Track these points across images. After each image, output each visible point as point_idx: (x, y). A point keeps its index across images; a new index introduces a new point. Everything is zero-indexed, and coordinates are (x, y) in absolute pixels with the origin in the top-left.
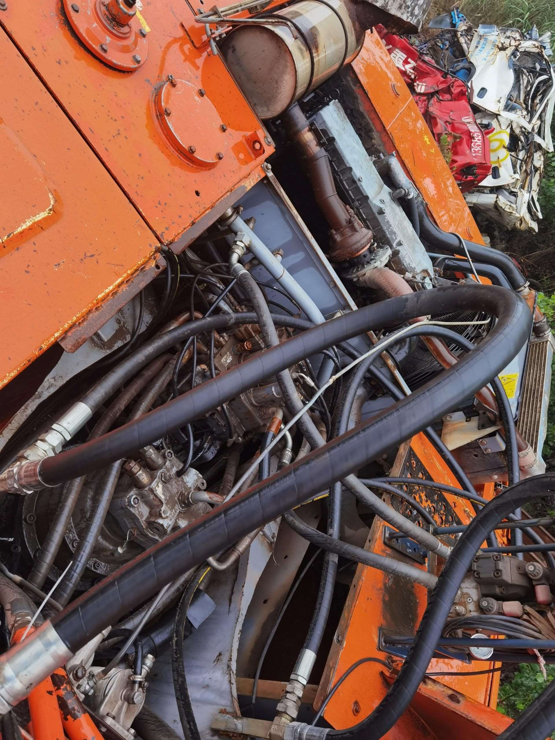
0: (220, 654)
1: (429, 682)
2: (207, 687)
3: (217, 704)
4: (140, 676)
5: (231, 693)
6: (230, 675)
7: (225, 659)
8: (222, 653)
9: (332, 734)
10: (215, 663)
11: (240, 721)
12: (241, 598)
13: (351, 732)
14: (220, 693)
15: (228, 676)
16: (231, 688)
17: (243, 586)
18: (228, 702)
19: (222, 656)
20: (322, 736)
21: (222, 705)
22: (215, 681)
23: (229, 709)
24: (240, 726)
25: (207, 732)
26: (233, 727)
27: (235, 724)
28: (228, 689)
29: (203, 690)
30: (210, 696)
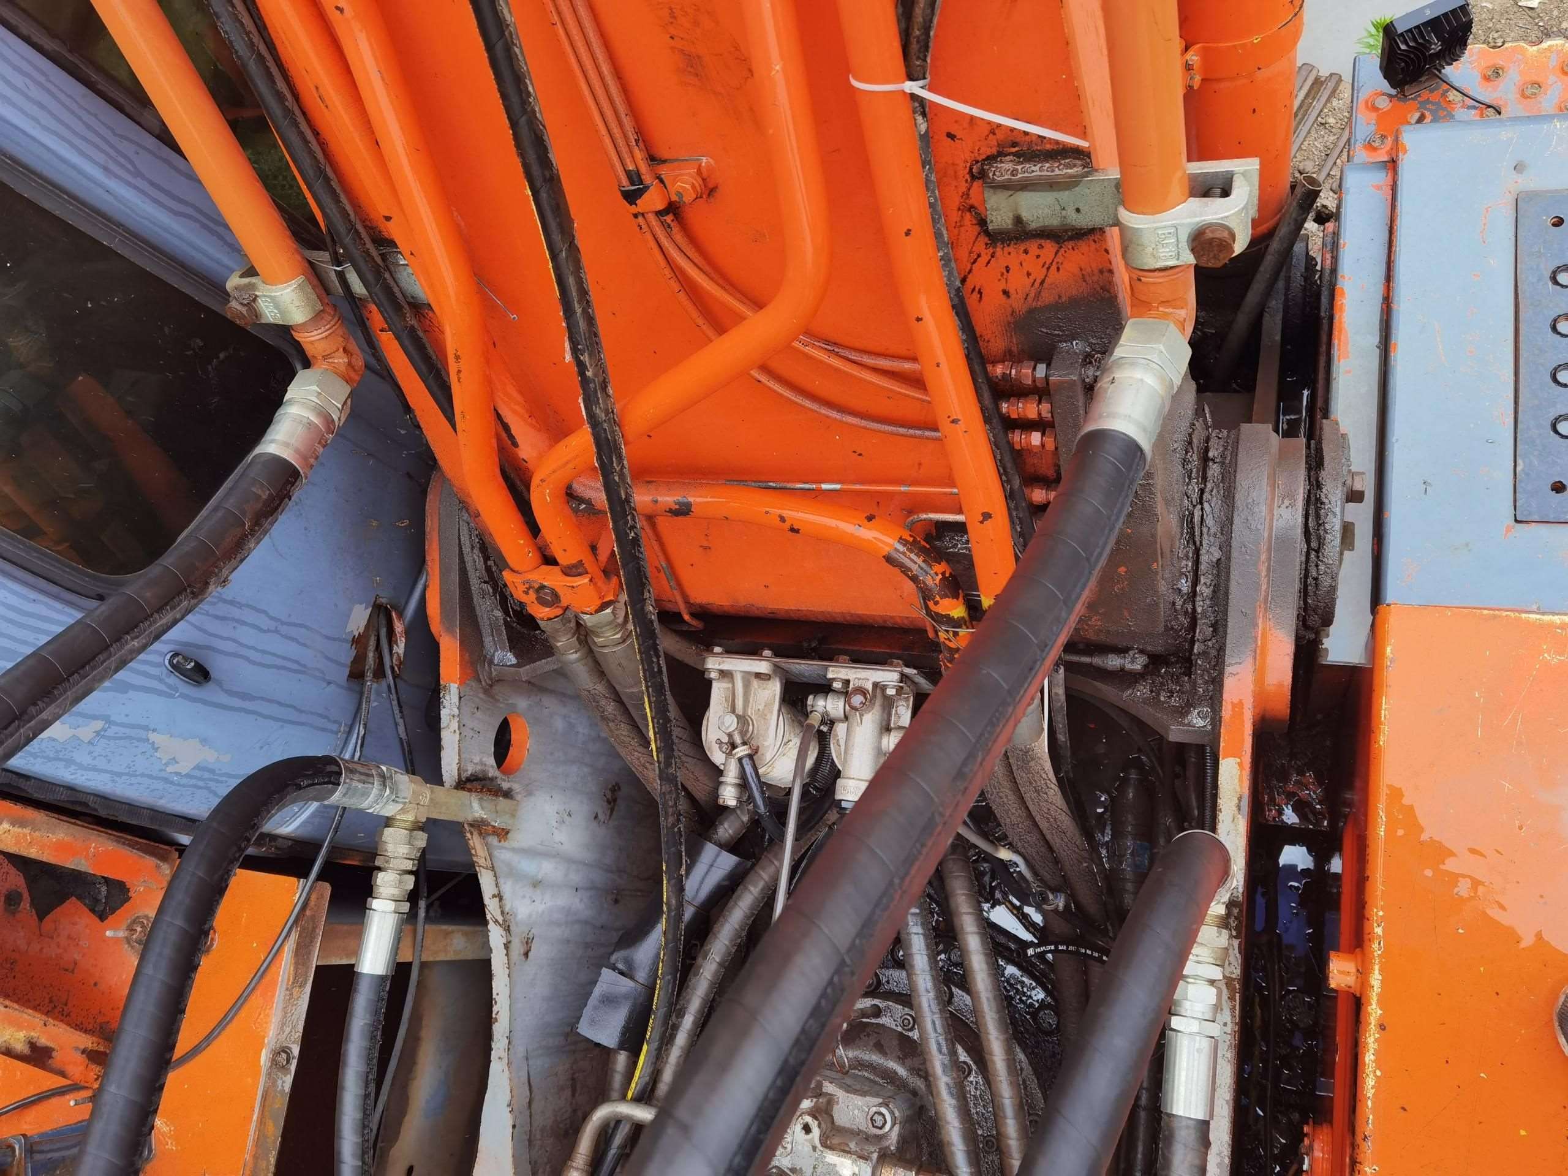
0: (526, 954)
1: (20, 1047)
2: (536, 884)
3: (514, 850)
4: (741, 754)
5: (495, 876)
6: (502, 913)
7: (517, 948)
8: (523, 958)
9: (330, 786)
10: (531, 936)
11: (477, 815)
12: (512, 1097)
13: (299, 788)
14: (514, 874)
15: (507, 910)
16: (497, 885)
17: (514, 1127)
18: (498, 854)
19: (522, 952)
20: (348, 781)
21: (505, 848)
22: (524, 897)
23: (493, 840)
24: (476, 805)
25: (520, 796)
26: (485, 804)
27: (482, 808)
28: (501, 881)
29: (540, 877)
30: (528, 866)
